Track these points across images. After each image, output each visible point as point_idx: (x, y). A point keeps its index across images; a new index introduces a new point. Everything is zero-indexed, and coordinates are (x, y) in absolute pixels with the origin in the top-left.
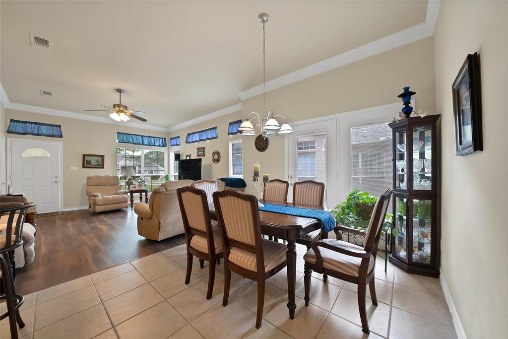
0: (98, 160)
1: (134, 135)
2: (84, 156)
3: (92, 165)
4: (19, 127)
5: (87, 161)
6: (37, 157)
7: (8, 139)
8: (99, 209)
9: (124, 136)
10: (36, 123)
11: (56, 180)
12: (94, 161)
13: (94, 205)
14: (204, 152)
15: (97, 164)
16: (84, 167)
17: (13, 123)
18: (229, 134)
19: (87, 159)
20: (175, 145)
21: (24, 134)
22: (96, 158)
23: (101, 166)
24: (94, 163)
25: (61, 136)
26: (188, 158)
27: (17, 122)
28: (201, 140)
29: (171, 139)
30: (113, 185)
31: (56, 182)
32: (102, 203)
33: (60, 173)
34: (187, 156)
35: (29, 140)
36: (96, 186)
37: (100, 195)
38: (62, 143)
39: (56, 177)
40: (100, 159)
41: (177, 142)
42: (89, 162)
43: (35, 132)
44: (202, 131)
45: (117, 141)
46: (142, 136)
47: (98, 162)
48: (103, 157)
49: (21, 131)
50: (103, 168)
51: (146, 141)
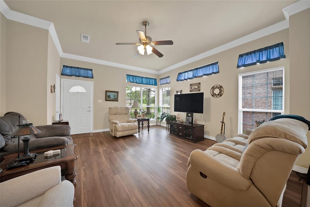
0: (115, 95)
1: (137, 76)
2: (106, 91)
3: (111, 98)
4: (68, 71)
5: (108, 96)
6: (78, 92)
7: (62, 79)
8: (119, 134)
9: (131, 77)
10: (78, 68)
11: (89, 109)
12: (112, 95)
13: (115, 131)
14: (199, 87)
15: (114, 98)
16: (106, 100)
17: (64, 68)
18: (238, 67)
19: (108, 94)
20: (164, 84)
21: (71, 76)
22: (114, 94)
23: (116, 100)
24: (112, 97)
25: (92, 77)
26: (179, 93)
27: (67, 67)
28: (196, 77)
29: (161, 79)
30: (126, 114)
31: (89, 111)
32: (121, 130)
33: (92, 105)
34: (177, 92)
35: (73, 80)
36: (115, 115)
37: (118, 122)
38: (93, 82)
39: (89, 107)
40: (116, 94)
41: (167, 81)
42: (109, 97)
43: (77, 74)
44: (197, 69)
45: (127, 81)
46: (142, 78)
47: (114, 97)
48: (117, 92)
49: (69, 74)
50: (117, 101)
51: (144, 81)
